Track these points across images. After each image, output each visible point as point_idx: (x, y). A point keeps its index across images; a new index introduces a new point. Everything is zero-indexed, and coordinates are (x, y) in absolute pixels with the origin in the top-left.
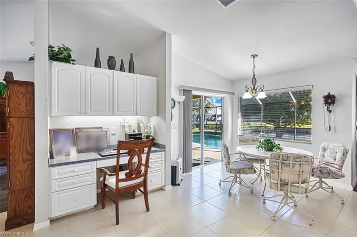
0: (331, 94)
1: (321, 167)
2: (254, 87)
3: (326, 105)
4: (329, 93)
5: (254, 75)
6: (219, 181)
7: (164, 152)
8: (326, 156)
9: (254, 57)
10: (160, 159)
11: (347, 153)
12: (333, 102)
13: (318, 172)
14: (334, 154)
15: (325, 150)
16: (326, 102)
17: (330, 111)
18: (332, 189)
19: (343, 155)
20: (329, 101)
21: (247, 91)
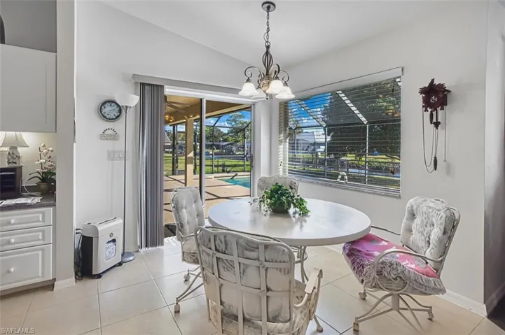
0: (436, 82)
1: (383, 263)
2: (268, 71)
3: (426, 110)
4: (433, 80)
5: (268, 47)
6: (187, 273)
7: (51, 209)
8: (414, 232)
9: (269, 8)
10: (41, 224)
11: (453, 227)
12: (443, 103)
13: (374, 274)
14: (429, 228)
15: (413, 215)
16: (427, 104)
17: (437, 124)
18: (430, 312)
19: (444, 233)
20: (434, 99)
21: (248, 80)
